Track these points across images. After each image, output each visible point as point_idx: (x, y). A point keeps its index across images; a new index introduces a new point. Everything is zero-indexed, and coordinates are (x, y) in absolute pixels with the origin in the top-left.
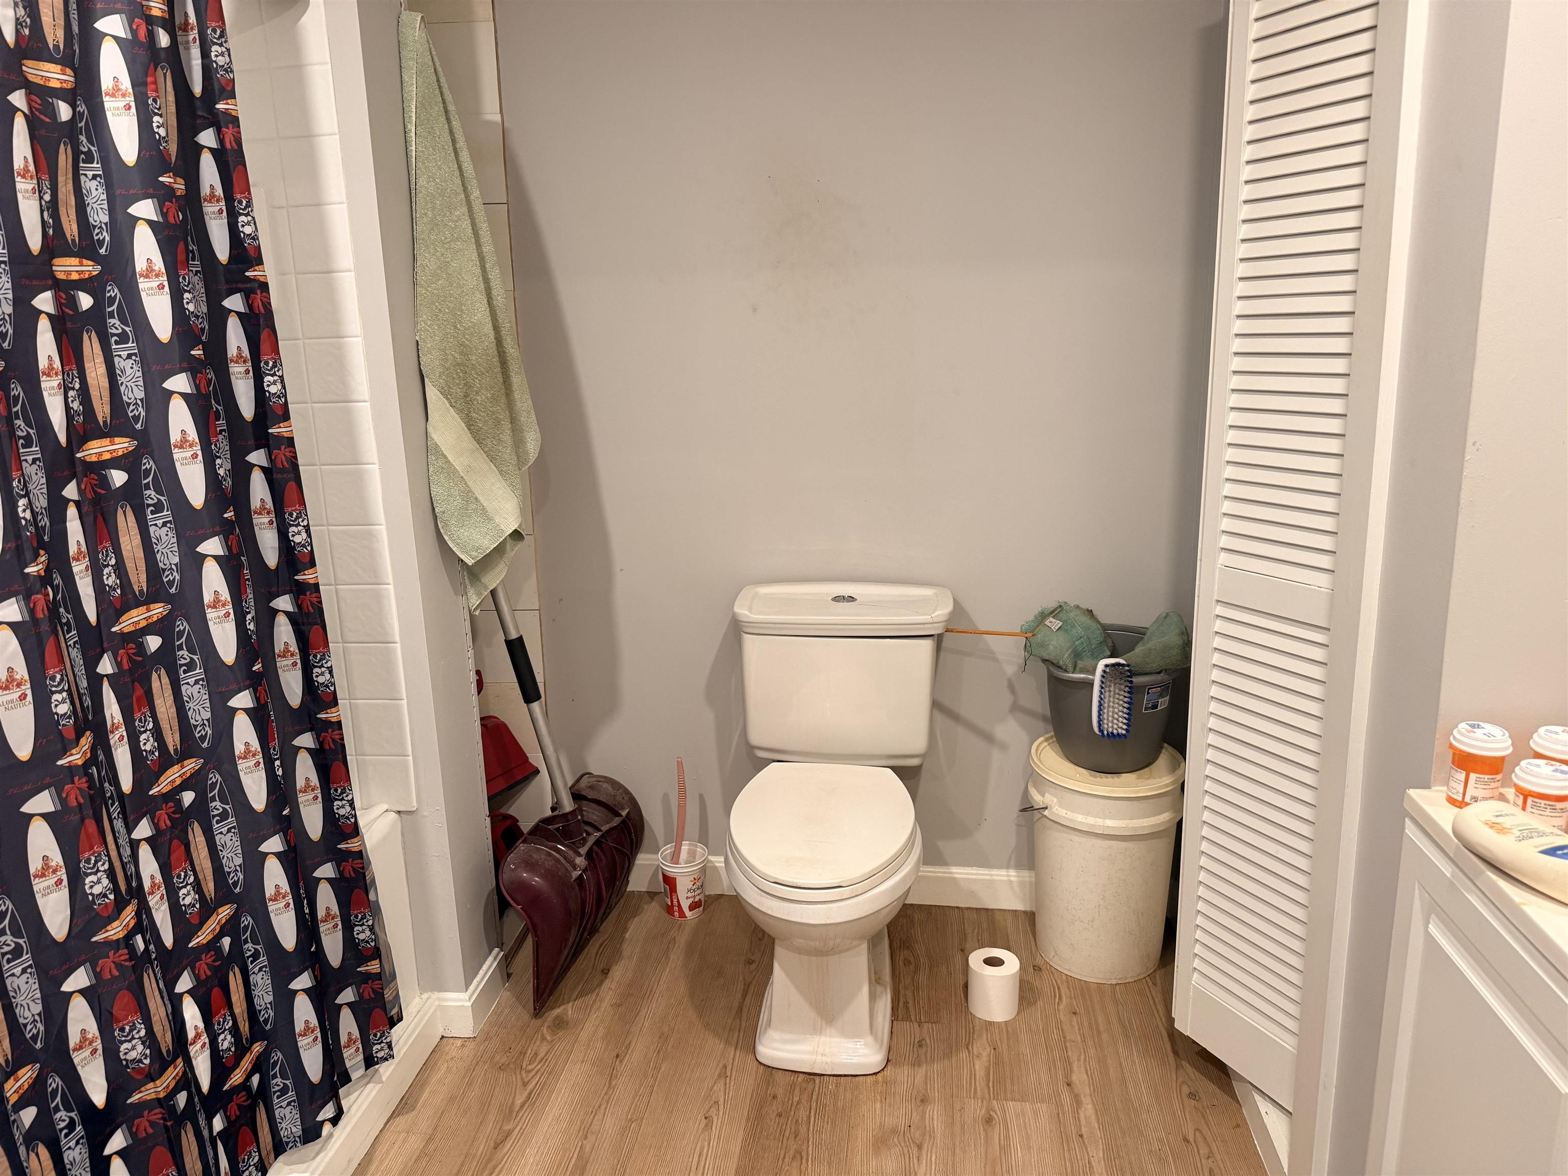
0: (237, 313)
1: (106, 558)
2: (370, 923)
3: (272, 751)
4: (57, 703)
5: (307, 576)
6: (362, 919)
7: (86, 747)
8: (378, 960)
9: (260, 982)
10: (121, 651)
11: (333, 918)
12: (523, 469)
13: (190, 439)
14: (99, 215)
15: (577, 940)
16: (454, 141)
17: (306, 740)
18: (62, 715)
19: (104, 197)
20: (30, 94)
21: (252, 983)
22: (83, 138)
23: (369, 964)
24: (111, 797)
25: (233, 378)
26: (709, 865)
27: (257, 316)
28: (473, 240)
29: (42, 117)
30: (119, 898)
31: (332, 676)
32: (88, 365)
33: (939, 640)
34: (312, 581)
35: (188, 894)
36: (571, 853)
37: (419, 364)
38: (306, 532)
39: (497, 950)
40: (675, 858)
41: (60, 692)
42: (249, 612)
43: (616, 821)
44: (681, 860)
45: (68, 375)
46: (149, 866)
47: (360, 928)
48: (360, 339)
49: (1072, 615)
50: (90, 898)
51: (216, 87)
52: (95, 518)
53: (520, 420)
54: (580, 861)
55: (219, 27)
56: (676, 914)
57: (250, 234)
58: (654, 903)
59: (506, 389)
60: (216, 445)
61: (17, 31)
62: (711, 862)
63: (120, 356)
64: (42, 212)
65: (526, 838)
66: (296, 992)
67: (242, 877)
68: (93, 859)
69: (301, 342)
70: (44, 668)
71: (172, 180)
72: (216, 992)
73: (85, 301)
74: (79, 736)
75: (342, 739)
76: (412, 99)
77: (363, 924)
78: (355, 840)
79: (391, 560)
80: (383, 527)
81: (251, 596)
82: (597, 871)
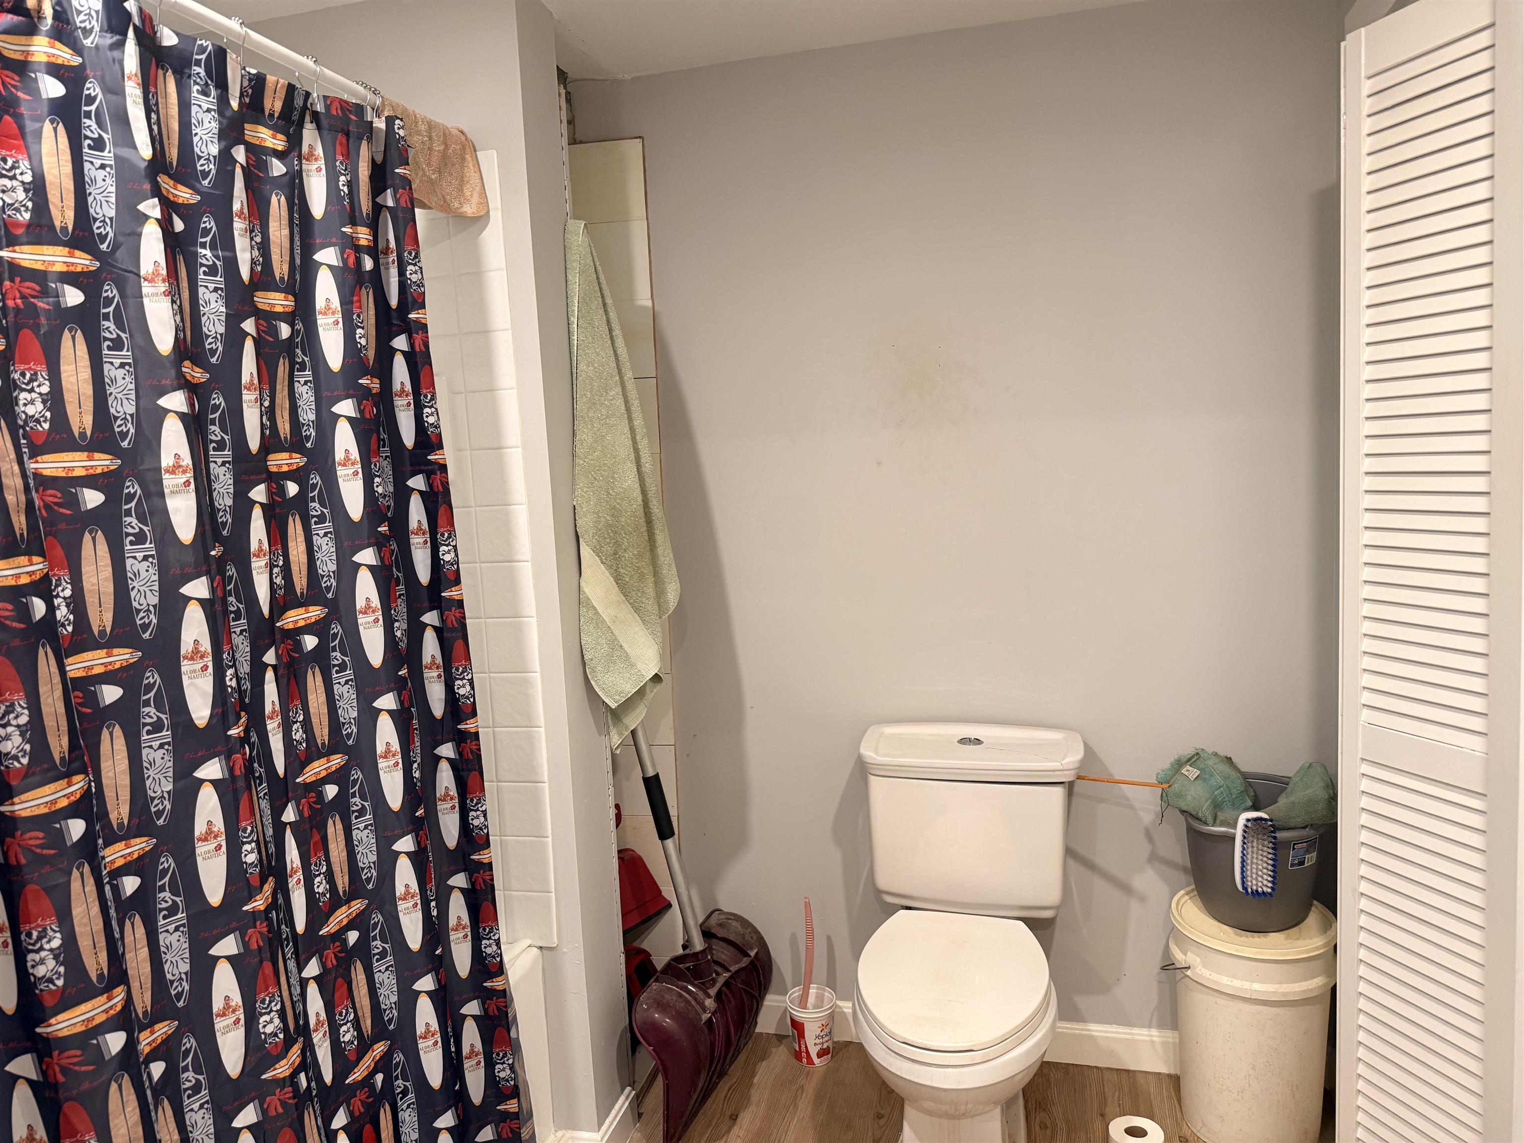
0: (419, 491)
1: (296, 714)
2: (511, 1061)
3: (429, 892)
4: (246, 853)
5: (469, 726)
6: (503, 1057)
7: (269, 892)
8: (516, 1100)
9: (407, 1119)
10: (303, 800)
11: (476, 1055)
12: (664, 617)
13: (373, 605)
14: (308, 415)
15: (706, 1085)
16: (610, 330)
17: (459, 880)
18: (250, 864)
19: (313, 399)
20: (258, 319)
21: (400, 1120)
22: (298, 351)
23: (508, 1102)
24: (287, 939)
25: (413, 548)
26: (837, 1010)
27: (436, 494)
28: (626, 416)
29: (267, 337)
30: (288, 1037)
31: (486, 819)
32: (291, 544)
33: (1070, 787)
34: (472, 730)
35: (348, 1031)
36: (701, 994)
37: (576, 526)
38: (470, 685)
39: (629, 1088)
40: (803, 1002)
41: (250, 843)
42: (416, 761)
43: (745, 962)
44: (809, 1005)
45: (274, 555)
46: (315, 1004)
47: (501, 1066)
48: (524, 506)
49: (1210, 762)
50: (263, 1036)
51: (410, 299)
52: (289, 679)
53: (662, 573)
54: (709, 1003)
55: (414, 250)
56: (804, 1060)
57: (433, 424)
58: (782, 1047)
59: (651, 545)
60: (395, 610)
61: (252, 269)
62: (840, 1007)
63: (318, 534)
64: (262, 416)
65: (658, 977)
66: (440, 1130)
67: (396, 1014)
68: (268, 999)
69: (473, 509)
70: (238, 822)
71: (368, 382)
72: (368, 1128)
73: (292, 489)
74: (263, 882)
75: (492, 880)
76: (575, 295)
77: (504, 1063)
78: (500, 979)
79: (544, 705)
80: (538, 674)
81: (418, 744)
82: (726, 1013)
